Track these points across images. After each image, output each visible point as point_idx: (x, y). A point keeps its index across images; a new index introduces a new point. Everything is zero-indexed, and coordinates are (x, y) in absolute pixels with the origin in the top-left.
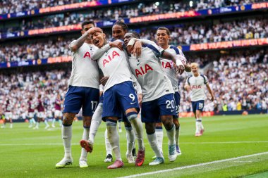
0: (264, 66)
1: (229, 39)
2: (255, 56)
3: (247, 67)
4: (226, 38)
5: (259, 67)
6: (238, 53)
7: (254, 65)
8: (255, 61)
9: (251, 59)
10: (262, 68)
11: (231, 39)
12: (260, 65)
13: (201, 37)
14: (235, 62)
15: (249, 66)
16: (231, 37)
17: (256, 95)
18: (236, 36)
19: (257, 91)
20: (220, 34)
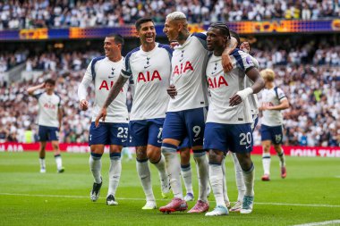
0: (314, 69)
1: (255, 19)
2: (301, 51)
3: (284, 70)
4: (251, 15)
5: (306, 72)
6: (270, 43)
7: (296, 66)
8: (299, 60)
9: (293, 56)
10: (312, 73)
11: (258, 18)
12: (307, 67)
13: (205, 10)
14: (263, 60)
15: (289, 70)
16: (258, 14)
17: (297, 120)
18: (268, 13)
19: (300, 114)
20: (239, 7)
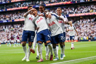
2: (94, 19)
4: (83, 12)
6: (87, 18)
7: (93, 22)
8: (93, 21)
9: (92, 20)
11: (84, 12)
12: (95, 22)
13: (73, 11)
14: (86, 21)
15: (91, 23)
16: (84, 11)
17: (94, 34)
18: (86, 11)
19: (94, 32)
20: (80, 10)
